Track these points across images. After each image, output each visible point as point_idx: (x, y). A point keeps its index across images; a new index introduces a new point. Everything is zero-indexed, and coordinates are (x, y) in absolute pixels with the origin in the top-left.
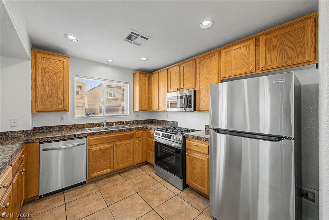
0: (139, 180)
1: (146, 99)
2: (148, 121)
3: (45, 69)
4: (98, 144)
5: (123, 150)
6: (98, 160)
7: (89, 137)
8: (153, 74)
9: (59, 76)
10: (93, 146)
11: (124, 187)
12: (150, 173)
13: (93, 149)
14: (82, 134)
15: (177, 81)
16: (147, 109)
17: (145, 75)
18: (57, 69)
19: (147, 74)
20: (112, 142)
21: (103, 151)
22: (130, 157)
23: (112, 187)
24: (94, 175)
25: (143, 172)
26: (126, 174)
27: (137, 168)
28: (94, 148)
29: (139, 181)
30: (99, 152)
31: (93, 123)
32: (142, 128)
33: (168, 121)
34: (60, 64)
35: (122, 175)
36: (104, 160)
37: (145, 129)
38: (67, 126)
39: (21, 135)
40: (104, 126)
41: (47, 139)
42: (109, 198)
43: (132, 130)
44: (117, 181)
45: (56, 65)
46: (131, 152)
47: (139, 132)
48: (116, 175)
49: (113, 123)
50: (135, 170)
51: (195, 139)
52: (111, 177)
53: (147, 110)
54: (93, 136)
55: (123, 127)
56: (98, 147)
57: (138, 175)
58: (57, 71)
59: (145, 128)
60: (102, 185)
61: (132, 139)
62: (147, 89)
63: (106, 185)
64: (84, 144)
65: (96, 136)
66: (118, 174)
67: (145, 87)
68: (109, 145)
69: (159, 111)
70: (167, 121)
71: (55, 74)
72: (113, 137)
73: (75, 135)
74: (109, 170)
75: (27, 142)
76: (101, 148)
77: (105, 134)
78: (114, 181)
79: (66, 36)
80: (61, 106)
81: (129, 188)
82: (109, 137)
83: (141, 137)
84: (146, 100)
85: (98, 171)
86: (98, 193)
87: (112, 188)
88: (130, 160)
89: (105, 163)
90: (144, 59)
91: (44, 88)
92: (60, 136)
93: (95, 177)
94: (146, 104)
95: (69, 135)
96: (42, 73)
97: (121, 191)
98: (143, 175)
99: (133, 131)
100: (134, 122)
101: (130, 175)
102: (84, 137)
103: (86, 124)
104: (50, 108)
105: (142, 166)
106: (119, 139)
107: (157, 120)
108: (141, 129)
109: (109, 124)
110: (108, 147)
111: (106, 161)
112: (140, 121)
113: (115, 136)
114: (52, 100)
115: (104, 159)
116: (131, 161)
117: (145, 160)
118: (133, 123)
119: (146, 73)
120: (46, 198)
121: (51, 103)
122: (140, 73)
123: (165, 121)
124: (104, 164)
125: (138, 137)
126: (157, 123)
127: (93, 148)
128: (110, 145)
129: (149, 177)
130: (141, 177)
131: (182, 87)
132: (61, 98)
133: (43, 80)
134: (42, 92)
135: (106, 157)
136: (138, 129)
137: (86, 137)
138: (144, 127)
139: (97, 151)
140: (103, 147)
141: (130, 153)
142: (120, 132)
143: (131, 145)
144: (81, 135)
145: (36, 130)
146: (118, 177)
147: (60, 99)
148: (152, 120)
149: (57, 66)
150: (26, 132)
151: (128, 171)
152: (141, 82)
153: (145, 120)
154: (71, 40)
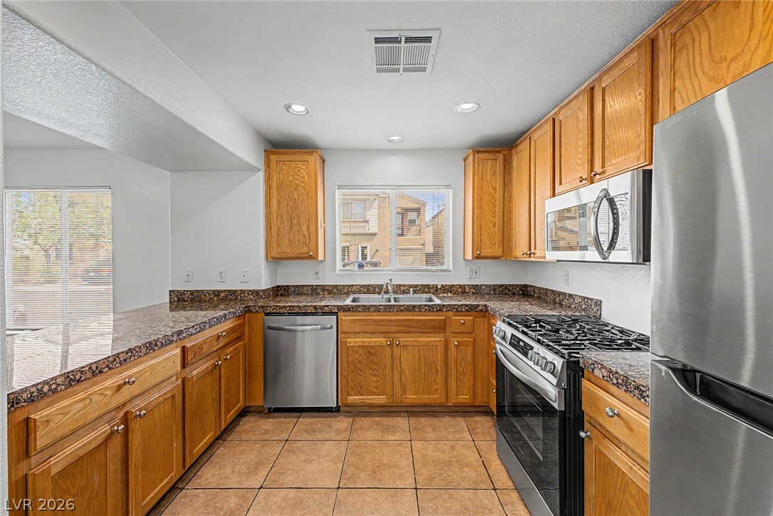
0: (444, 453)
1: (494, 225)
2: (509, 290)
3: (283, 181)
4: (359, 333)
5: (417, 358)
6: (359, 369)
7: (342, 314)
8: (516, 146)
9: (302, 191)
10: (349, 335)
11: (397, 456)
12: (483, 445)
13: (349, 343)
14: (327, 306)
15: (581, 149)
16: (500, 254)
17: (492, 156)
18: (298, 178)
19: (500, 152)
20: (391, 334)
21: (370, 351)
22: (435, 381)
23: (373, 443)
24: (352, 399)
25: (467, 435)
26: (424, 421)
27: (458, 416)
28: (351, 341)
29: (441, 455)
30: (361, 351)
31: (370, 285)
32: (472, 309)
33: (571, 295)
34: (304, 167)
35: (413, 420)
36: (371, 372)
37: (482, 310)
38: (324, 288)
39: (251, 297)
40: (387, 292)
41: (273, 309)
42: (352, 468)
43: (441, 310)
44: (395, 432)
45: (298, 171)
46: (439, 367)
47: (462, 319)
48: (400, 416)
49: (411, 286)
50: (450, 418)
51: (617, 385)
52: (389, 416)
53: (498, 258)
54: (348, 313)
55: (430, 300)
56: (359, 340)
57: (450, 436)
58: (298, 182)
59: (480, 308)
60: (361, 429)
61: (442, 335)
62: (499, 194)
63: (369, 430)
64: (331, 328)
65: (354, 313)
66: (406, 414)
67: (492, 191)
68: (381, 340)
69: (532, 259)
70: (565, 294)
71: (296, 189)
72: (391, 321)
73: (315, 307)
74: (381, 399)
75: (248, 310)
76: (364, 342)
77: (375, 311)
78: (387, 429)
79: (288, 107)
80: (305, 248)
81: (405, 463)
82: (382, 321)
83: (470, 333)
84: (496, 229)
85: (359, 392)
86: (343, 443)
87: (374, 447)
88: (436, 390)
89: (374, 379)
90: (467, 107)
91: (282, 217)
92: (292, 306)
93: (354, 406)
94: (497, 238)
95: (305, 306)
96: (278, 190)
97: (387, 462)
98: (461, 443)
99: (444, 314)
100: (467, 290)
101: (429, 429)
102: (331, 313)
103: (356, 285)
104: (291, 251)
105: (474, 414)
106: (408, 328)
107: (540, 288)
108: (467, 311)
109: (402, 288)
110: (379, 344)
111: (375, 375)
112: (483, 288)
113: (396, 321)
114: (292, 237)
115: (371, 369)
116: (439, 390)
117: (484, 402)
118: (464, 292)
119: (498, 149)
120: (276, 414)
121: (291, 242)
122: (478, 152)
123: (560, 294)
124: (372, 381)
125: (459, 331)
126: (539, 297)
127: (348, 340)
128: (385, 339)
129: (473, 457)
130: (452, 447)
131: (598, 168)
132: (306, 233)
133: (280, 203)
134: (279, 225)
135: (374, 367)
136: (457, 309)
137: (336, 314)
138: (478, 305)
139: (356, 349)
140: (370, 343)
141: (437, 372)
142: (409, 311)
143: (439, 349)
144: (326, 309)
145: (280, 291)
146: (402, 422)
147: (304, 236)
148: (526, 286)
149: (298, 173)
150: (256, 293)
151: (433, 416)
152: (478, 177)
153: (502, 286)
154: (297, 115)
